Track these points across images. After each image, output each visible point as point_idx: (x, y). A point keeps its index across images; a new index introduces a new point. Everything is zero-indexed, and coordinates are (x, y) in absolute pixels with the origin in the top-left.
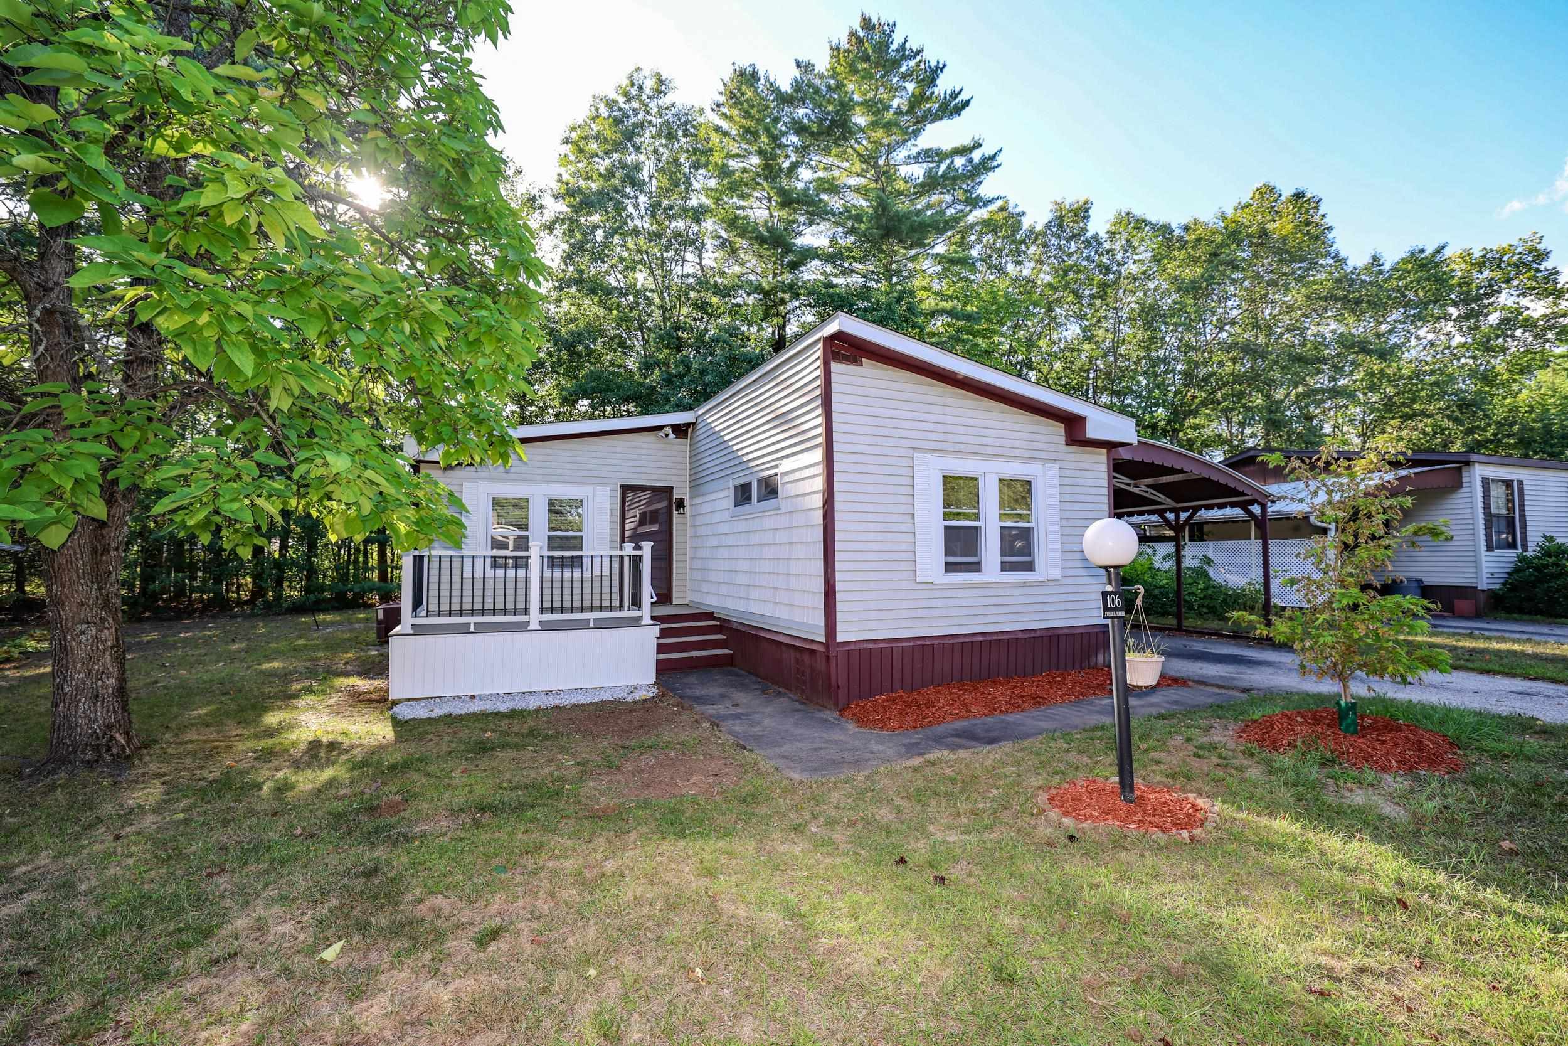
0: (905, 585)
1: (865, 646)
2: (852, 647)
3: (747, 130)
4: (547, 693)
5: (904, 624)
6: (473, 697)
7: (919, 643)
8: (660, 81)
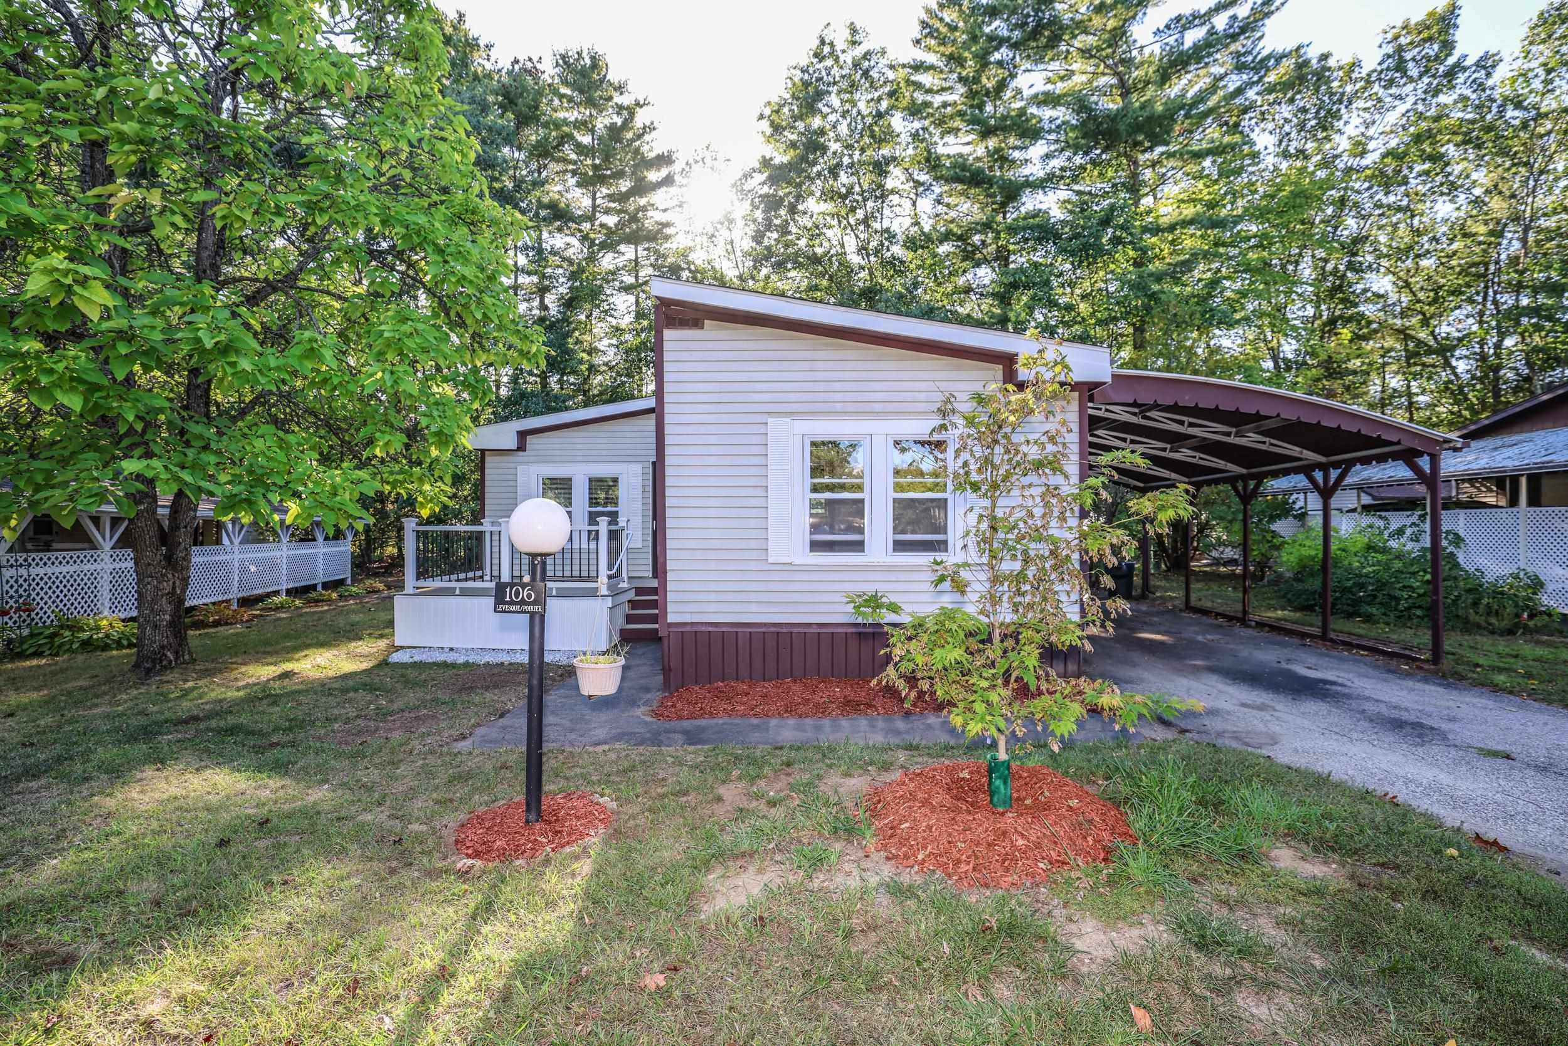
0: (753, 565)
1: (703, 629)
2: (688, 629)
3: (950, 57)
4: (509, 651)
5: (753, 608)
6: (451, 649)
7: (773, 629)
8: (854, 30)
